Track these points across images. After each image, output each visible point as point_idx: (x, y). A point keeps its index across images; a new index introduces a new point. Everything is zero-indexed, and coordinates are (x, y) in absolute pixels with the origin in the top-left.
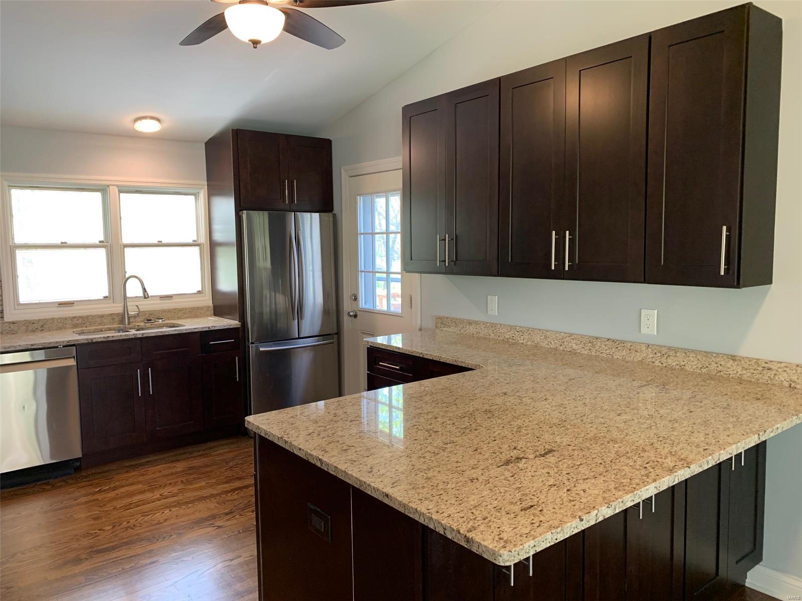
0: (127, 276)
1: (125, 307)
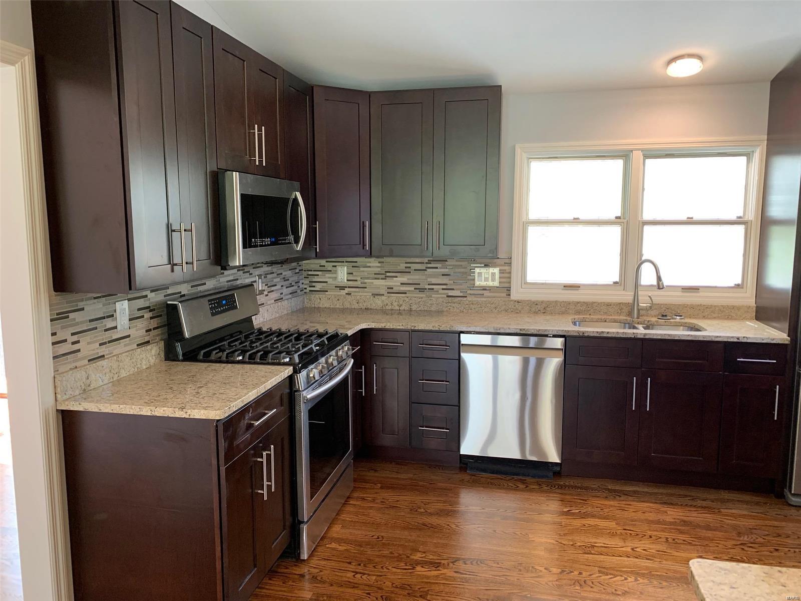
0: (643, 258)
1: (636, 295)
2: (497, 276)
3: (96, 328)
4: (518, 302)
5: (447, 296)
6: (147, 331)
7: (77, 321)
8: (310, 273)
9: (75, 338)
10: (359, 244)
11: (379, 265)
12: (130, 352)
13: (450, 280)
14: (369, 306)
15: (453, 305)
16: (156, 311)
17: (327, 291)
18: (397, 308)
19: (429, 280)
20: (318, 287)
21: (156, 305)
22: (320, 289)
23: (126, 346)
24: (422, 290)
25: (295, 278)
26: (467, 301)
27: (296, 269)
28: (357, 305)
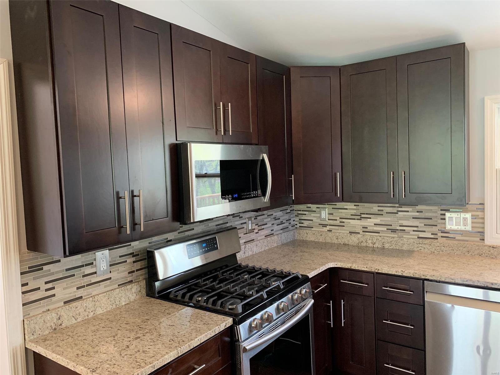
2: (469, 221)
3: (74, 275)
4: (493, 247)
5: (418, 237)
6: (129, 273)
7: (52, 271)
8: (299, 212)
9: (50, 285)
10: (332, 192)
11: (355, 207)
12: (108, 293)
13: (420, 223)
14: (347, 242)
15: (424, 246)
16: (140, 256)
17: (313, 228)
18: (371, 245)
19: (400, 222)
20: (306, 223)
21: (140, 251)
22: (307, 225)
23: (106, 287)
24: (394, 231)
25: (287, 217)
26: (438, 243)
27: (287, 209)
28: (337, 240)
